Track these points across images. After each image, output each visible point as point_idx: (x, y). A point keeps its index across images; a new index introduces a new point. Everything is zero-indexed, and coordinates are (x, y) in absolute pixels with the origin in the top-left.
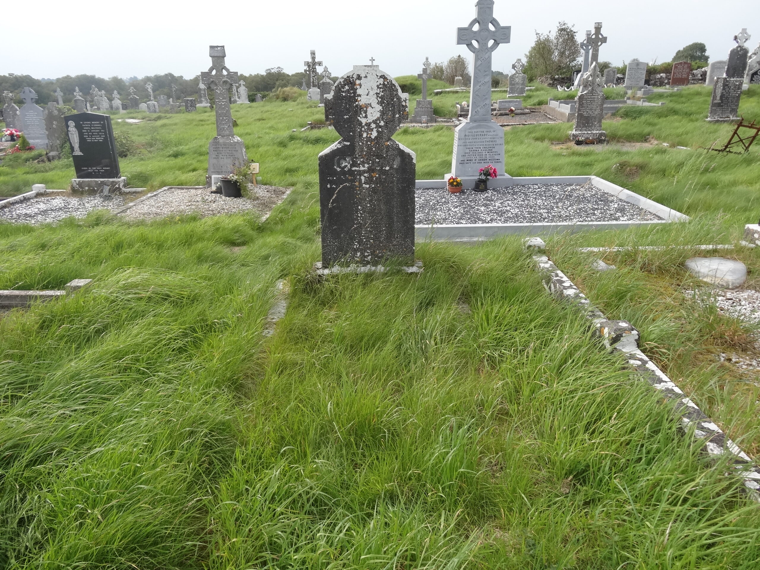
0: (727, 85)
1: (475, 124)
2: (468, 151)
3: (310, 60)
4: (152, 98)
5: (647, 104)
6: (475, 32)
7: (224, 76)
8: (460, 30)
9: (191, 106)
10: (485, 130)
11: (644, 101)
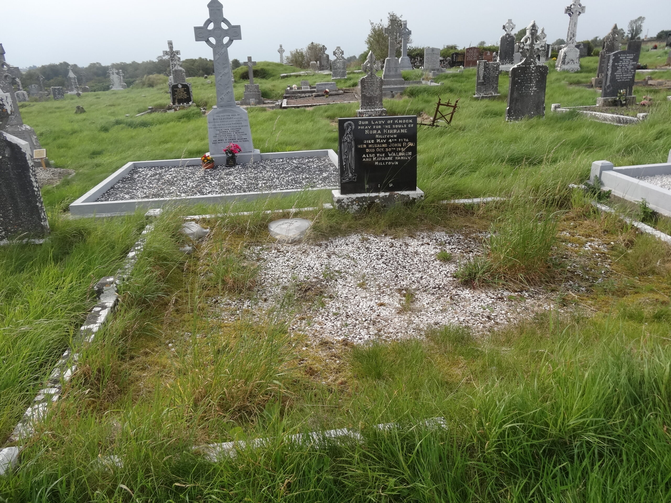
0: (487, 67)
1: (221, 109)
2: (218, 132)
3: (168, 50)
4: (21, 88)
6: (210, 31)
7: (5, 71)
8: (196, 29)
9: (59, 94)
10: (230, 114)
11: (431, 82)
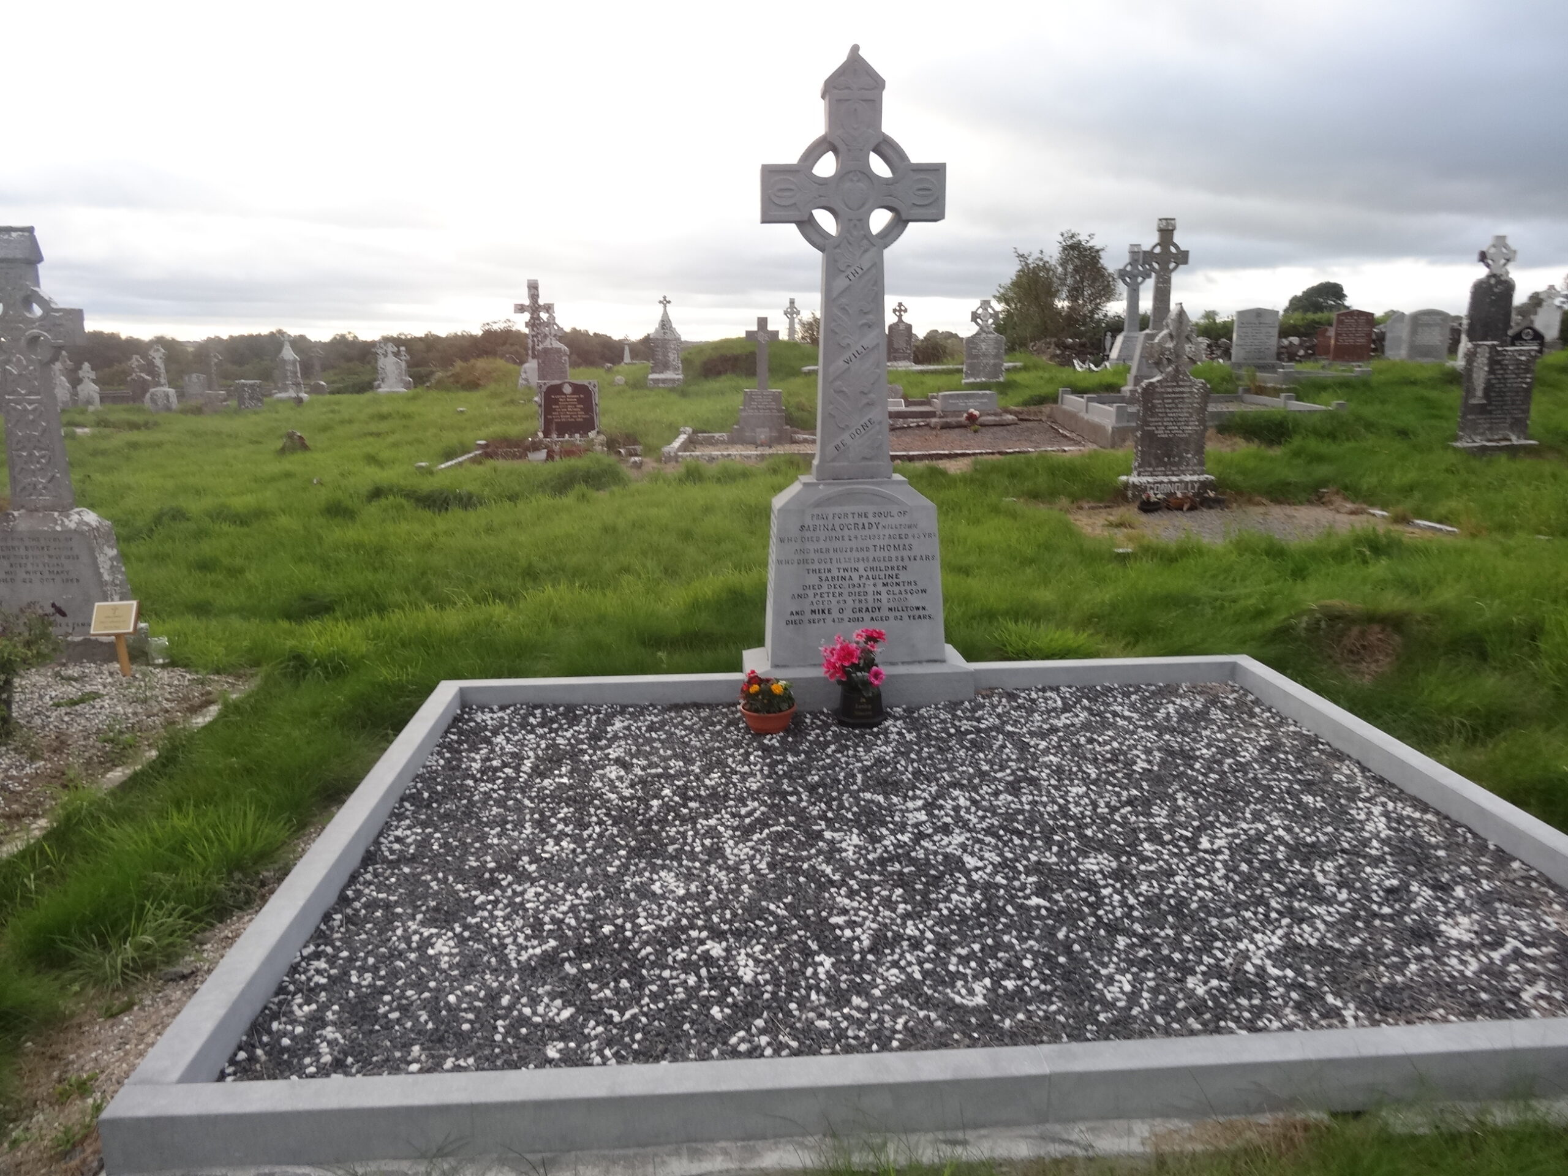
0: (1498, 362)
1: (836, 490)
2: (813, 579)
3: (527, 302)
4: (163, 381)
5: (1296, 405)
6: (823, 182)
8: (772, 175)
9: (251, 398)
10: (870, 509)
11: (1289, 398)
